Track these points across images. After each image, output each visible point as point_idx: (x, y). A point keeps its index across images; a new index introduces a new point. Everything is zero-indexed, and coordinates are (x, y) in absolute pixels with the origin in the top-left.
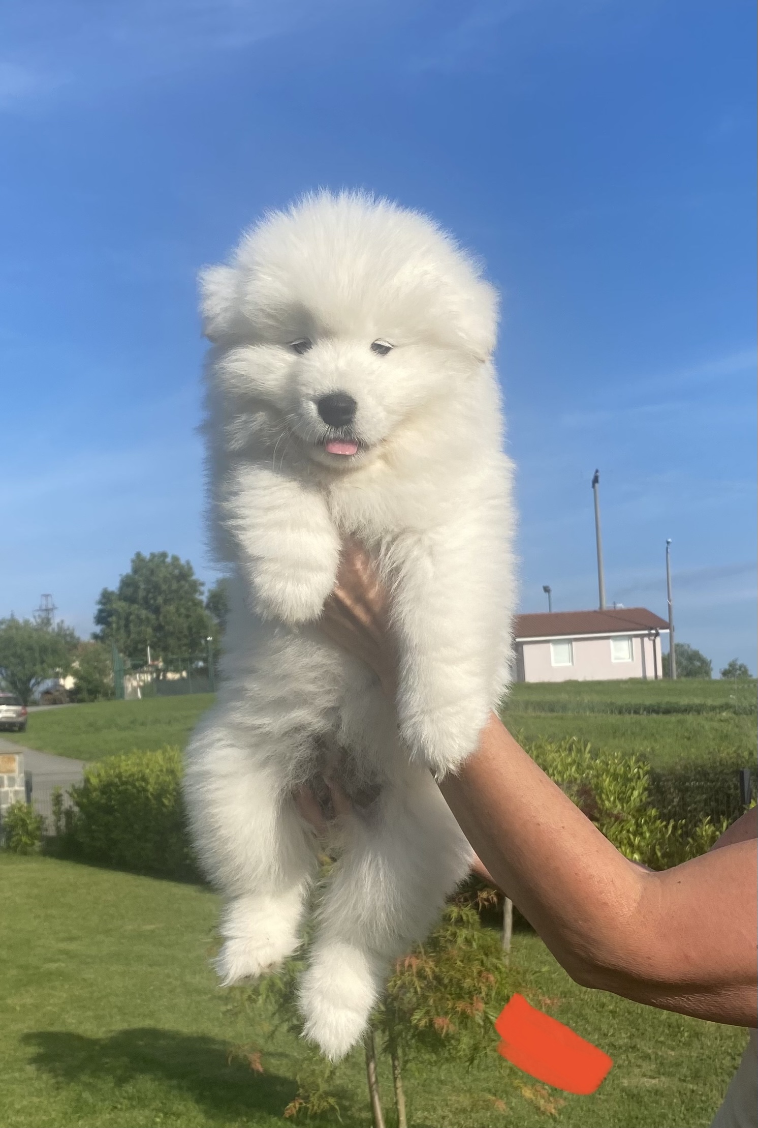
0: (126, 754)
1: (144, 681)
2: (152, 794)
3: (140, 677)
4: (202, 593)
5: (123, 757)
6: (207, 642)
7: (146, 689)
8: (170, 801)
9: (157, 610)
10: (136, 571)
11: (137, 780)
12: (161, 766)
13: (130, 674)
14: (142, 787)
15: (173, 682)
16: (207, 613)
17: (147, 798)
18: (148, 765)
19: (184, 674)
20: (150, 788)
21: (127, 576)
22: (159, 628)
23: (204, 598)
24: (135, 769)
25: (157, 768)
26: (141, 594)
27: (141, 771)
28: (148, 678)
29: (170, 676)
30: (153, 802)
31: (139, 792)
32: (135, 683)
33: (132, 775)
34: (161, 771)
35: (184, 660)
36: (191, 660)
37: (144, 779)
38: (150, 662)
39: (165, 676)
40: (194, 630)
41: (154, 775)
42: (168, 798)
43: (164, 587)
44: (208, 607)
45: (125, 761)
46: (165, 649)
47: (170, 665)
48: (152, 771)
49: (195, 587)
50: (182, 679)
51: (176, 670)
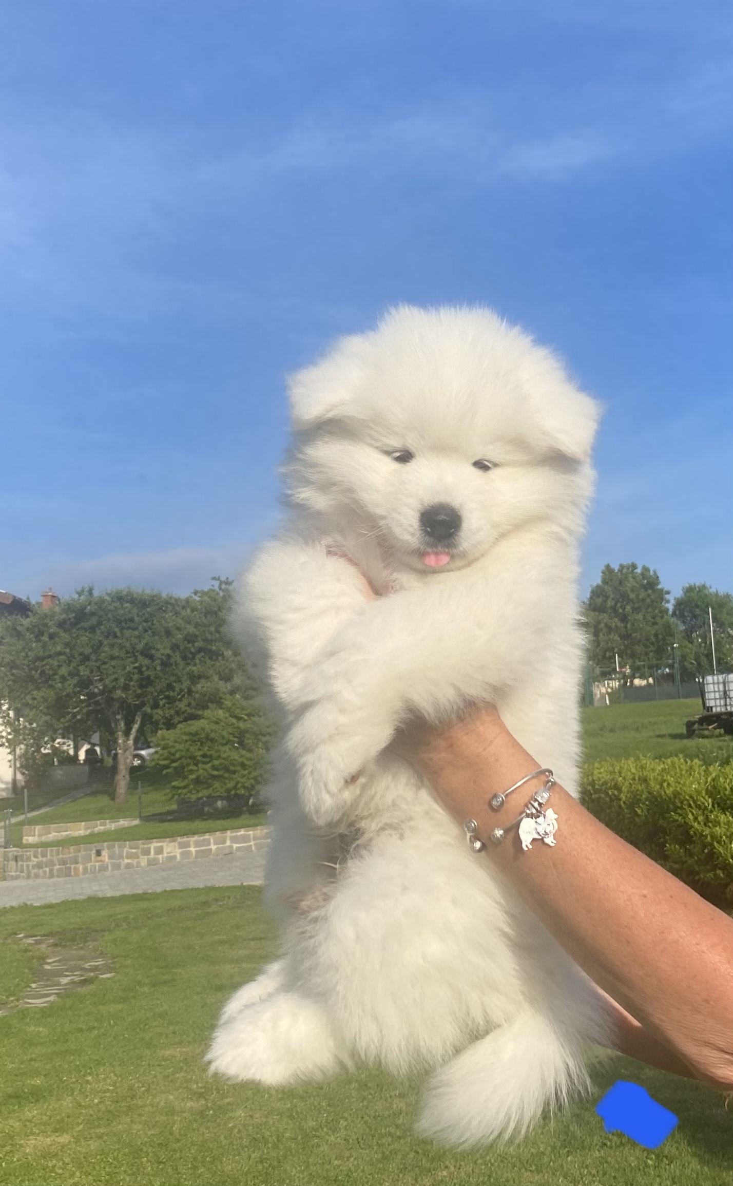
1: (612, 688)
3: (608, 684)
4: (668, 601)
6: (673, 648)
7: (614, 696)
9: (624, 619)
10: (604, 581)
13: (599, 682)
15: (641, 688)
16: (673, 620)
19: (651, 680)
21: (598, 586)
22: (626, 636)
23: (670, 607)
26: (610, 603)
28: (615, 684)
29: (637, 682)
32: (603, 690)
35: (650, 667)
36: (658, 667)
38: (618, 670)
39: (632, 682)
40: (660, 637)
43: (632, 596)
44: (674, 614)
46: (633, 656)
47: (637, 671)
49: (661, 595)
50: (649, 685)
51: (642, 677)
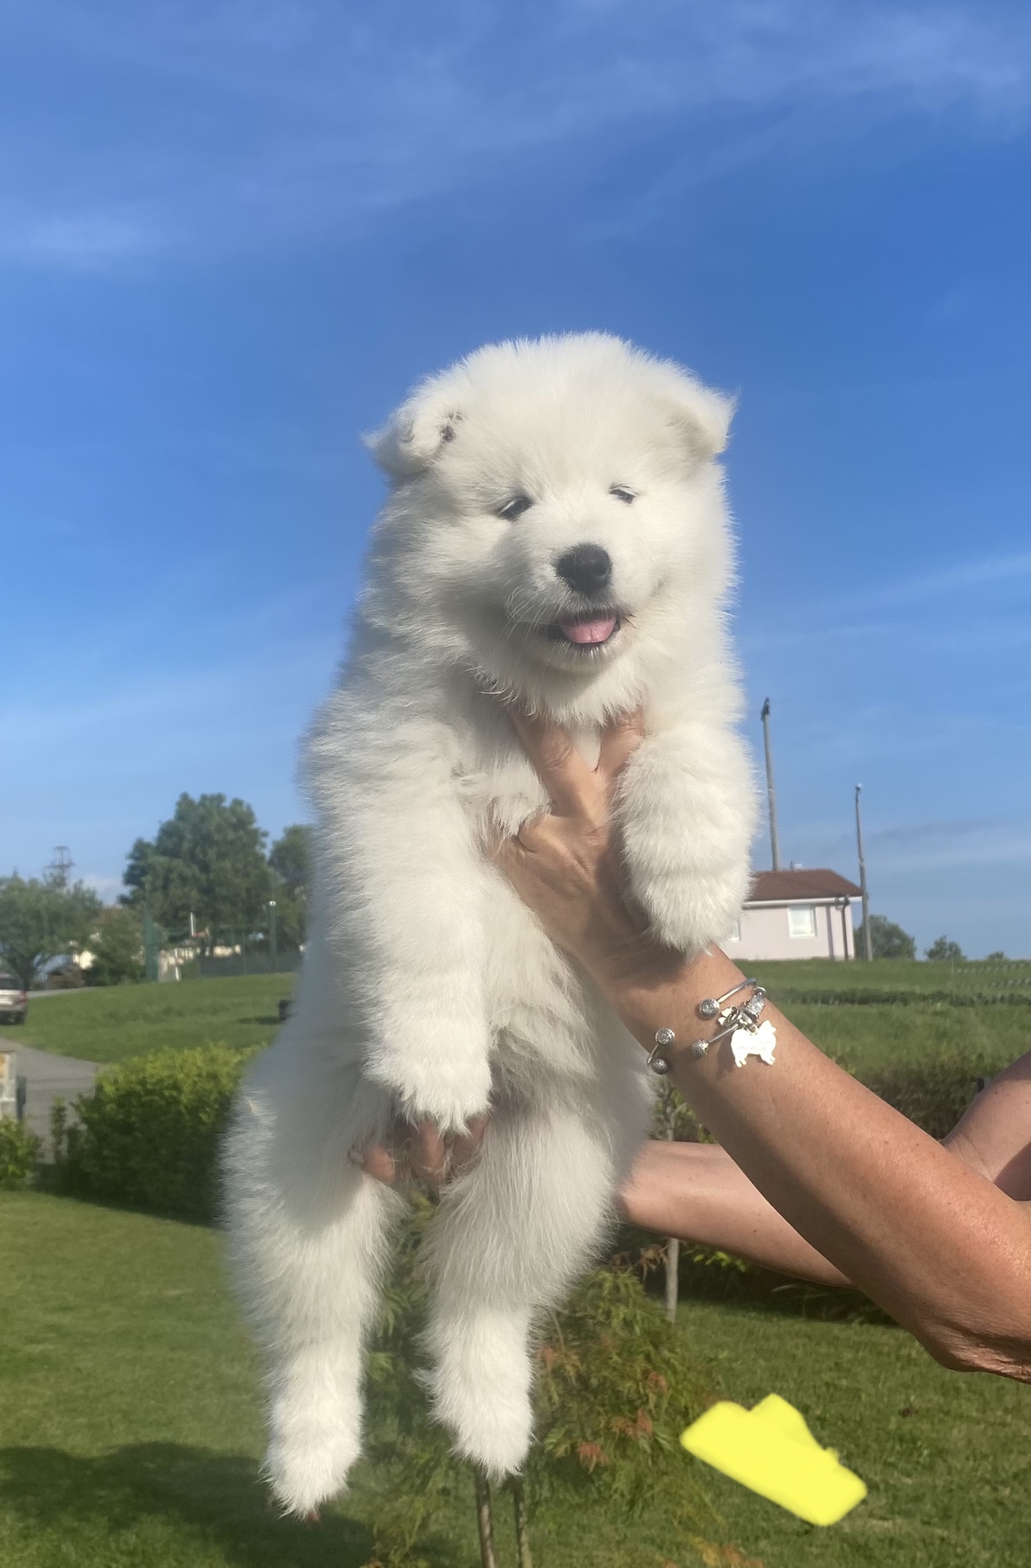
0: (155, 1054)
1: (184, 958)
2: (186, 1107)
3: (179, 954)
4: (264, 846)
5: (150, 1057)
6: (269, 907)
7: (186, 969)
8: (209, 1116)
9: (205, 868)
10: (181, 816)
11: (167, 1088)
12: (199, 1068)
13: (167, 950)
14: (174, 1098)
15: (223, 959)
16: (271, 870)
17: (179, 1112)
18: (182, 1067)
19: (238, 949)
20: (184, 1099)
21: (169, 823)
22: (207, 890)
23: (267, 852)
24: (166, 1073)
25: (195, 1071)
26: (186, 846)
27: (171, 1077)
28: (190, 954)
29: (220, 951)
30: (187, 1117)
31: (169, 1104)
32: (172, 961)
33: (160, 1081)
34: (199, 1075)
35: (238, 932)
36: (248, 932)
37: (176, 1087)
38: (193, 934)
39: (212, 951)
40: (253, 893)
41: (190, 1082)
42: (206, 1112)
43: (217, 837)
44: (271, 863)
45: (151, 1062)
46: (215, 917)
47: (220, 937)
48: (187, 1075)
49: (255, 837)
50: (235, 955)
51: (228, 944)
